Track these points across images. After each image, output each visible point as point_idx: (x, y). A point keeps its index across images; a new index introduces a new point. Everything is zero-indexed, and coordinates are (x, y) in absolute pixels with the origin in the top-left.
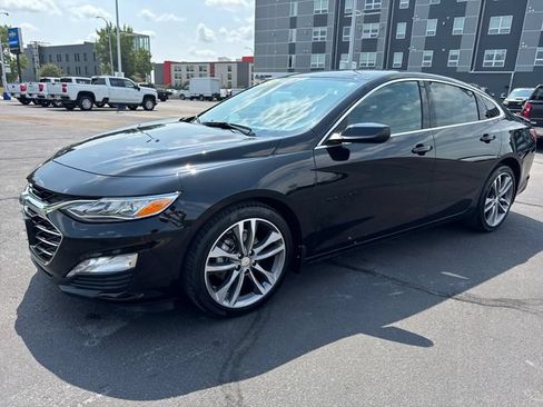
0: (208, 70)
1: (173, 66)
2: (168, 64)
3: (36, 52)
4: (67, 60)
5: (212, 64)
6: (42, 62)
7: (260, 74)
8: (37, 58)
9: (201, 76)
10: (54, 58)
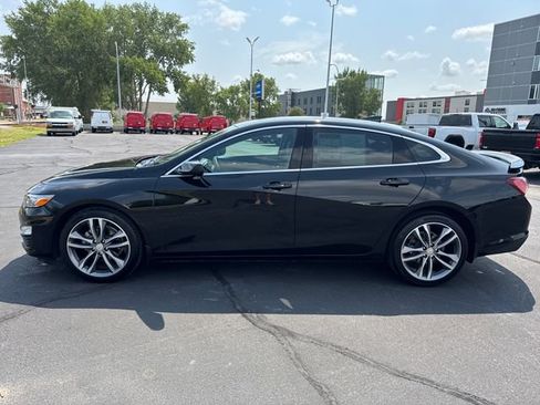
0: (443, 106)
1: (406, 102)
2: (401, 101)
3: (289, 97)
4: (311, 102)
5: (448, 100)
6: (292, 105)
7: (491, 107)
8: (289, 102)
9: (420, 112)
10: (302, 102)
